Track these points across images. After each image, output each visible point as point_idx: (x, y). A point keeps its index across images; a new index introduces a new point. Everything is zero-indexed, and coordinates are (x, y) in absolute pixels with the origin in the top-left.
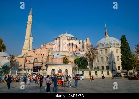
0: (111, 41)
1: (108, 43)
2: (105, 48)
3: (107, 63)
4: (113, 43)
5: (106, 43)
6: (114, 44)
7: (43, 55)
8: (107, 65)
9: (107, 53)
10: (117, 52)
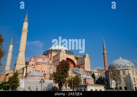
0: (126, 63)
1: (124, 65)
2: (122, 70)
3: (125, 84)
4: (128, 65)
5: (122, 65)
6: (130, 66)
7: (44, 72)
8: (125, 86)
9: (124, 74)
10: (133, 74)
